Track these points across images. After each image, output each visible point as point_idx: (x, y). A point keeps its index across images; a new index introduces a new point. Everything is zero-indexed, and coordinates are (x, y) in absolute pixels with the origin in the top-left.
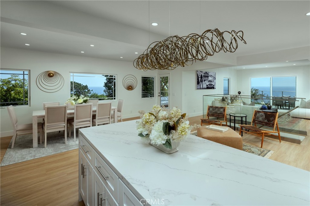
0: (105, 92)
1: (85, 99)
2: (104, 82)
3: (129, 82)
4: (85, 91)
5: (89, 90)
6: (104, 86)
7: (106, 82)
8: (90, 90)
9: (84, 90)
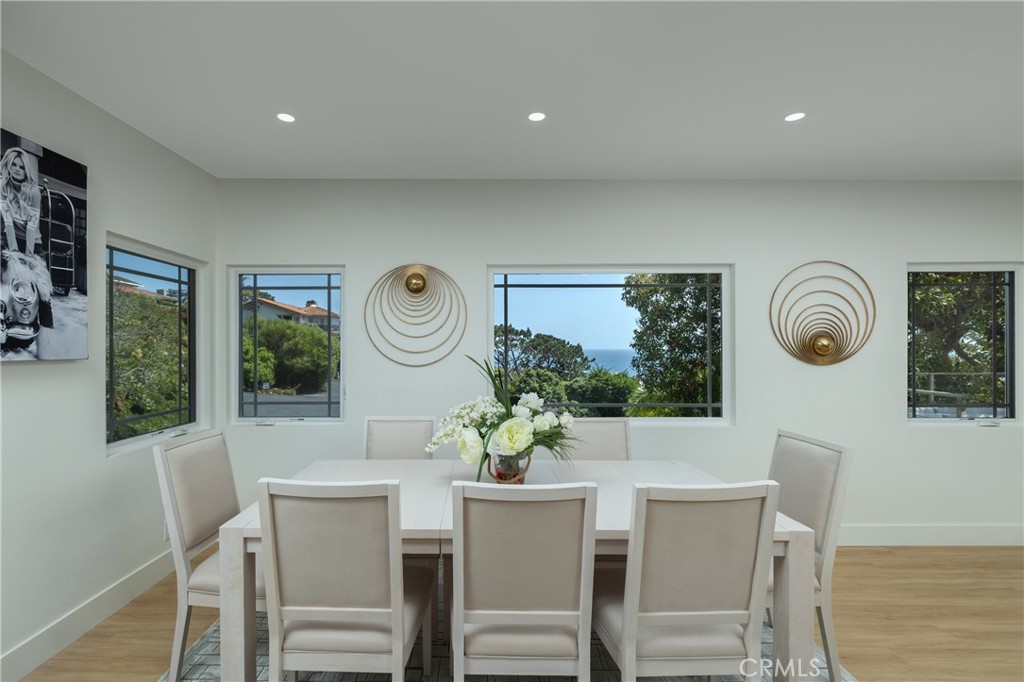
0: (638, 367)
1: (547, 421)
2: (635, 331)
3: (807, 312)
4: (576, 362)
5: (586, 358)
6: (634, 346)
7: (639, 330)
8: (589, 359)
9: (573, 357)
